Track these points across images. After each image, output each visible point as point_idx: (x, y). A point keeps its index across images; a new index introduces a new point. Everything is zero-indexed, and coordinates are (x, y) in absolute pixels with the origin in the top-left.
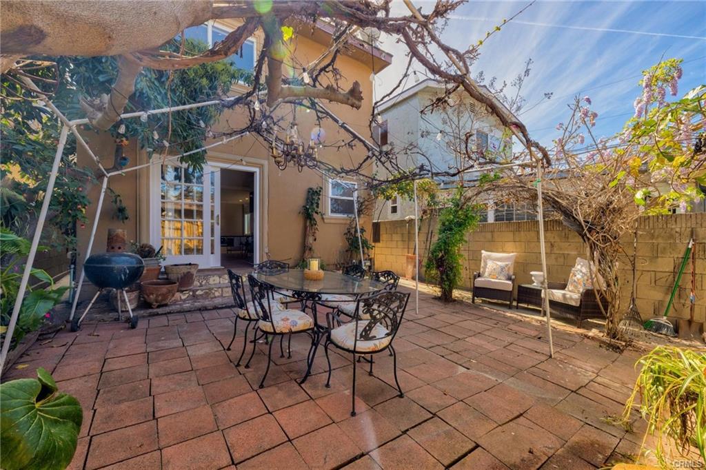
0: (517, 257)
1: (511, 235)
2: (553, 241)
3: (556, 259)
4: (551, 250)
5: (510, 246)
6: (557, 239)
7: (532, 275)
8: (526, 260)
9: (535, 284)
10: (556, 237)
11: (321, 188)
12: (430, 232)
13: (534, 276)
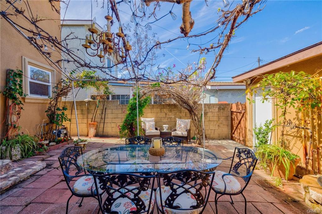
0: (155, 119)
1: (150, 110)
2: (166, 112)
3: (167, 119)
4: (166, 116)
5: (149, 115)
6: (168, 112)
7: (163, 127)
8: (156, 121)
9: (165, 130)
10: (167, 111)
11: (21, 72)
12: (104, 108)
13: (165, 127)
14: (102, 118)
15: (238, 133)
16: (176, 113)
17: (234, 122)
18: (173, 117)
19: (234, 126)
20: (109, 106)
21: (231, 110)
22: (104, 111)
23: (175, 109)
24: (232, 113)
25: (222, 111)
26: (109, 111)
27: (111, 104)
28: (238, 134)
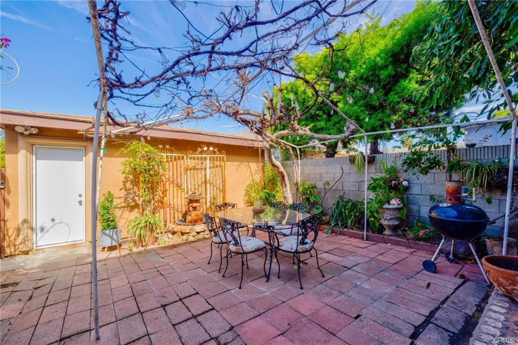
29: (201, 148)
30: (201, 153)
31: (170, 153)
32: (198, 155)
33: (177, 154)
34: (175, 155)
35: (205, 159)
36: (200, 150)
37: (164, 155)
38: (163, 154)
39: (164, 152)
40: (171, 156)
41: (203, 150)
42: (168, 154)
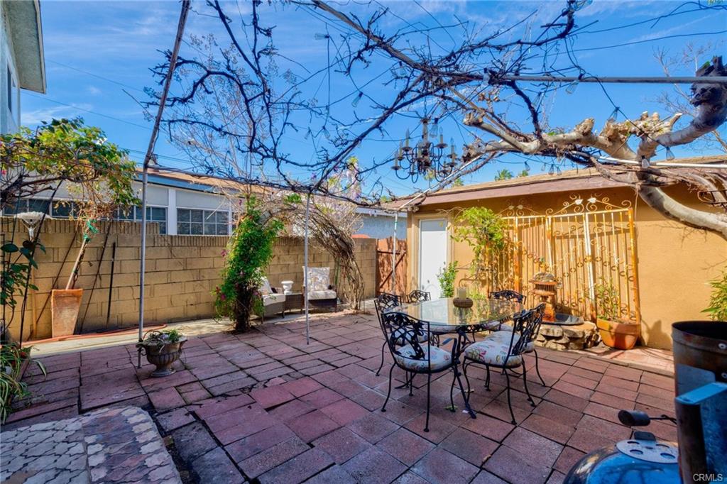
7: (283, 285)
9: (286, 292)
13: (286, 285)
14: (98, 275)
15: (390, 284)
16: (298, 255)
17: (381, 269)
18: (292, 263)
19: (382, 275)
20: (128, 237)
21: (376, 249)
22: (108, 252)
23: (295, 247)
24: (379, 253)
25: (365, 251)
26: (124, 254)
27: (134, 232)
28: (391, 287)
29: (571, 201)
30: (570, 210)
31: (525, 215)
32: (564, 213)
33: (536, 215)
34: (532, 217)
35: (580, 219)
36: (567, 205)
37: (516, 219)
38: (514, 218)
39: (515, 215)
40: (525, 219)
41: (575, 205)
42: (521, 217)
